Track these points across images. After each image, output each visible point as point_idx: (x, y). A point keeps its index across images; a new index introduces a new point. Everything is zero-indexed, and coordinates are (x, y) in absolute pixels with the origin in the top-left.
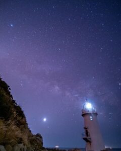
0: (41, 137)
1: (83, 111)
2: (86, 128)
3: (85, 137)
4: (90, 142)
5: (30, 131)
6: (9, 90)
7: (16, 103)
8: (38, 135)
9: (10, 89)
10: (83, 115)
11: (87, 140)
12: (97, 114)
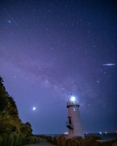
0: (30, 125)
1: (68, 103)
2: (69, 118)
3: (69, 125)
4: (72, 129)
5: (20, 120)
6: (2, 83)
7: (8, 95)
8: (28, 124)
9: (3, 81)
10: (68, 107)
11: (70, 128)
12: (79, 106)
